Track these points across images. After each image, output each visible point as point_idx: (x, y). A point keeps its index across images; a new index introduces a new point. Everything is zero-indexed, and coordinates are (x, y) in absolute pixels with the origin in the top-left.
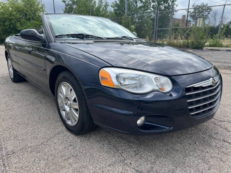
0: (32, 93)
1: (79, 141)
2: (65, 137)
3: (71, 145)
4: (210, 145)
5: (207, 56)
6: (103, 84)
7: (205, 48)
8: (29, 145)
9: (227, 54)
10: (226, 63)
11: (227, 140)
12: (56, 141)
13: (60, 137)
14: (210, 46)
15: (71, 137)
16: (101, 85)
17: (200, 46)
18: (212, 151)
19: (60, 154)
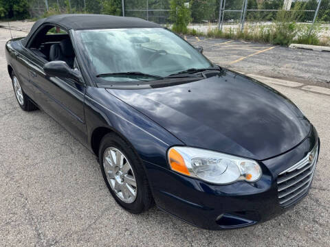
0: (55, 133)
1: (136, 223)
2: (117, 216)
3: (127, 230)
4: (297, 229)
5: (293, 59)
6: (173, 169)
7: (292, 45)
8: (73, 228)
9: (322, 57)
10: (320, 74)
11: (317, 220)
12: (105, 222)
13: (111, 216)
14: (300, 42)
15: (125, 215)
16: (170, 169)
17: (286, 42)
18: (299, 237)
19: (115, 244)
